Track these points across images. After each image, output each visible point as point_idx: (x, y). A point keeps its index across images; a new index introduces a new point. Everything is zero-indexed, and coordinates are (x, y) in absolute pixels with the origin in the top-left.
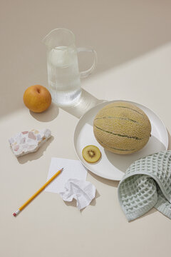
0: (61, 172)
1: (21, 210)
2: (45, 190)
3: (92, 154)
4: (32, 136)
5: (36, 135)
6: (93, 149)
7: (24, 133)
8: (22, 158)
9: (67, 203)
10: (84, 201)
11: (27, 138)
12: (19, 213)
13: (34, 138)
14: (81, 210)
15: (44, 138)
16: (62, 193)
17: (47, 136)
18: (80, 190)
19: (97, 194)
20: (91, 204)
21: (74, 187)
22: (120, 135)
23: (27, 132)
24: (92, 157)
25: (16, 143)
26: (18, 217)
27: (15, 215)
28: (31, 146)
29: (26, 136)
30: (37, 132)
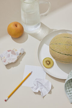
0: (30, 74)
1: (9, 97)
2: (22, 85)
3: (48, 63)
4: (13, 53)
5: (16, 52)
6: (49, 60)
7: (8, 51)
8: (8, 66)
9: (35, 93)
10: (45, 92)
11: (11, 54)
12: (8, 99)
13: (15, 54)
14: (43, 97)
15: (20, 54)
16: (32, 87)
17: (22, 53)
18: (42, 85)
19: (52, 87)
20: (49, 93)
21: (39, 83)
22: (66, 55)
23: (10, 51)
24: (48, 64)
25: (4, 57)
26: (7, 102)
27: (6, 101)
28: (13, 59)
29: (10, 53)
30: (16, 50)
